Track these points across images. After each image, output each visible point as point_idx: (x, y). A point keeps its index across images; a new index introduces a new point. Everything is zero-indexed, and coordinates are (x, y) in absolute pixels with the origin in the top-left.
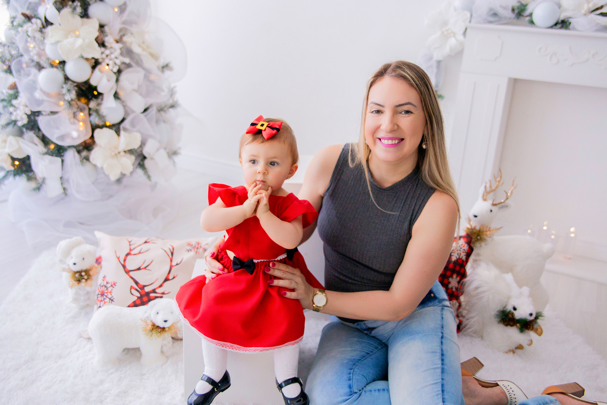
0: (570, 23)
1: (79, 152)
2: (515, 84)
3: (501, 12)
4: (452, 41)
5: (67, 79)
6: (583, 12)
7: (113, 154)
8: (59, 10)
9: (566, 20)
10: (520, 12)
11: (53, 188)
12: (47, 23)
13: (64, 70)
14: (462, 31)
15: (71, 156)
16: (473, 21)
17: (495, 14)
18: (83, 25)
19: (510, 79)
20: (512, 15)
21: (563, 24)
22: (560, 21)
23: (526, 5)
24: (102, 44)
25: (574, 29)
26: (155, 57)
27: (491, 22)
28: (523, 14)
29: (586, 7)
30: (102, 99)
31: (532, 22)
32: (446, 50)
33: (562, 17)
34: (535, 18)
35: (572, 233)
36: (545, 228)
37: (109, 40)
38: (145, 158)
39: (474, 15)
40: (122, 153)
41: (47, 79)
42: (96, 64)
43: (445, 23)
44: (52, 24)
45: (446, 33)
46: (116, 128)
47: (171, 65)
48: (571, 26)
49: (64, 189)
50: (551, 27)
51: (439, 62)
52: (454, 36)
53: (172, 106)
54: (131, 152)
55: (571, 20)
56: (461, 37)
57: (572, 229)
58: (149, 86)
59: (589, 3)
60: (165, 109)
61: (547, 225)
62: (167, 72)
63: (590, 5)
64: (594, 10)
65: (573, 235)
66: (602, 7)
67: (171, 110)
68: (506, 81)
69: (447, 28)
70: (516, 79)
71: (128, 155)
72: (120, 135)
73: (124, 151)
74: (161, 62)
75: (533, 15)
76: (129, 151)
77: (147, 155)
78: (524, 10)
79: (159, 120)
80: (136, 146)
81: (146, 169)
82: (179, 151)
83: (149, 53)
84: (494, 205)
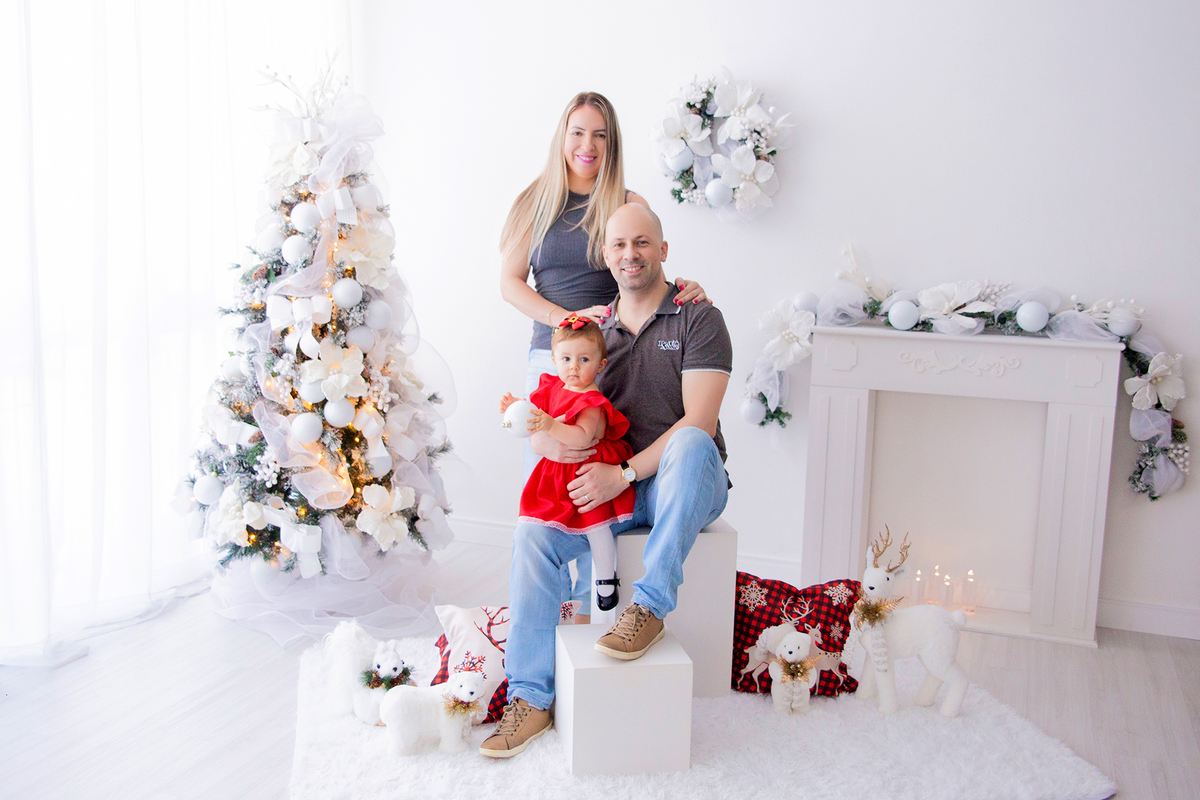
0: (932, 325)
1: (339, 516)
2: (876, 396)
3: (850, 311)
4: (796, 347)
5: (325, 423)
6: (945, 311)
7: (385, 516)
8: (319, 341)
9: (927, 321)
10: (873, 310)
11: (309, 567)
12: (302, 357)
13: (322, 414)
14: (807, 336)
15: (331, 522)
16: (818, 323)
17: (844, 315)
18: (344, 357)
19: (870, 391)
20: (864, 315)
21: (924, 326)
22: (920, 323)
23: (880, 303)
24: (367, 379)
25: (937, 331)
26: (420, 386)
27: (841, 324)
28: (876, 313)
29: (947, 306)
30: (366, 449)
31: (888, 324)
32: (790, 358)
33: (922, 319)
34: (892, 318)
35: (971, 577)
36: (937, 574)
37: (375, 373)
38: (417, 518)
39: (819, 316)
40: (395, 515)
41: (301, 427)
42: (360, 403)
43: (786, 326)
44: (309, 359)
45: (786, 337)
46: (386, 482)
47: (439, 396)
48: (933, 329)
49: (323, 566)
50: (911, 329)
51: (780, 373)
52: (798, 341)
53: (444, 450)
54: (403, 513)
55: (932, 322)
56: (807, 343)
57: (971, 573)
58: (417, 426)
59: (950, 302)
60: (435, 453)
61: (939, 570)
62: (435, 406)
63: (952, 304)
64: (957, 309)
65: (971, 580)
66: (964, 305)
67: (442, 454)
68: (867, 392)
69: (788, 331)
70: (877, 391)
71: (401, 517)
72: (392, 491)
73: (397, 512)
74: (427, 392)
75: (890, 315)
76: (402, 511)
77: (419, 516)
78: (876, 310)
79: (430, 468)
80: (410, 505)
81: (419, 533)
82: (450, 507)
83: (413, 382)
84: (890, 571)
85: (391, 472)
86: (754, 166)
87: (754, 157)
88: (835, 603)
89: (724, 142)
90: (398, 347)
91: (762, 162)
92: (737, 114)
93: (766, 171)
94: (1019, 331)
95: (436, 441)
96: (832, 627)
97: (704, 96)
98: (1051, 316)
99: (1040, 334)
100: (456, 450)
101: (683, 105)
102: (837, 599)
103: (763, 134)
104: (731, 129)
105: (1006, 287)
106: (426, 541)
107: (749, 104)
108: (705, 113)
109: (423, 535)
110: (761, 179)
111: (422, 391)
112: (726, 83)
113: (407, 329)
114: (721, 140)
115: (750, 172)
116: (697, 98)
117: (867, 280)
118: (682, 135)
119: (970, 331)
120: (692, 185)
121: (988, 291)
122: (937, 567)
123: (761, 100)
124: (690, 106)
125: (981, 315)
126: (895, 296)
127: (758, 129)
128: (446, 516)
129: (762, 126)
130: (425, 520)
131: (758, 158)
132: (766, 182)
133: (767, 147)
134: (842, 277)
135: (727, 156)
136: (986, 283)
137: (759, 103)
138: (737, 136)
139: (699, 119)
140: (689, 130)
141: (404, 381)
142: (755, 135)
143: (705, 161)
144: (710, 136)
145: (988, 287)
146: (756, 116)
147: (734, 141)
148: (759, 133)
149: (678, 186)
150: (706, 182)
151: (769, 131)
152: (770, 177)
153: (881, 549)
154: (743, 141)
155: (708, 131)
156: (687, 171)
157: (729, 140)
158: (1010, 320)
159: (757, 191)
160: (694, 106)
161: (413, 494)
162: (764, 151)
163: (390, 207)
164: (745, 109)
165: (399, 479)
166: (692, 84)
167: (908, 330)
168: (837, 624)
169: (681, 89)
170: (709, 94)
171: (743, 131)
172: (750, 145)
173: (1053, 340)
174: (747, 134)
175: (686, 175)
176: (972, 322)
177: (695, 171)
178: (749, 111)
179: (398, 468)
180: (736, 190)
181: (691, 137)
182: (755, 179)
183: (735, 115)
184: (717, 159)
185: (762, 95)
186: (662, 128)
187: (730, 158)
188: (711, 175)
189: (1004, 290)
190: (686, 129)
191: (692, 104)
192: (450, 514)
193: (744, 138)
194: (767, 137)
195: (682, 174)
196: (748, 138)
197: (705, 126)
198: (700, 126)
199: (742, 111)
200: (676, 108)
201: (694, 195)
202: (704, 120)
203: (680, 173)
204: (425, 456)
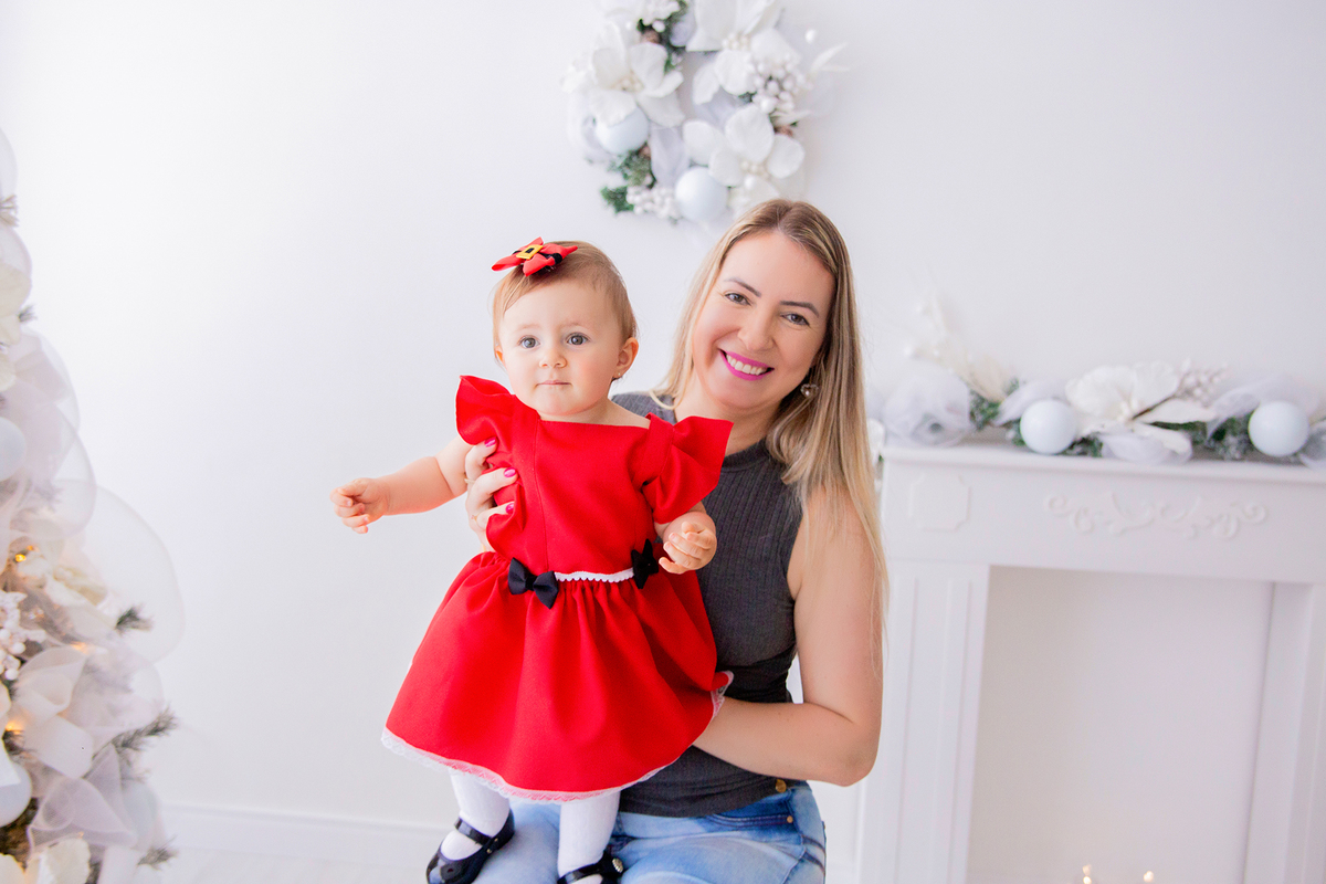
0: (1101, 445)
3: (945, 418)
6: (1121, 419)
9: (1092, 437)
10: (986, 418)
16: (891, 441)
17: (936, 427)
19: (992, 568)
21: (1087, 446)
22: (1080, 440)
23: (997, 403)
25: (1111, 455)
26: (94, 595)
27: (930, 444)
28: (992, 421)
29: (1127, 411)
31: (1019, 443)
33: (1086, 432)
34: (1027, 432)
39: (890, 428)
47: (143, 615)
48: (1104, 450)
50: (1064, 453)
53: (156, 730)
55: (1102, 439)
57: (1148, 876)
58: (94, 686)
59: (1127, 400)
60: (138, 741)
61: (1090, 874)
62: (133, 636)
64: (1140, 416)
66: (1147, 411)
67: (153, 739)
68: (987, 571)
70: (1006, 569)
74: (112, 610)
75: (1021, 426)
78: (994, 415)
79: (124, 778)
82: (172, 846)
83: (83, 591)
85: (33, 805)
86: (767, 145)
87: (769, 128)
89: (709, 97)
90: (44, 513)
91: (782, 137)
92: (734, 45)
93: (790, 155)
94: (1249, 451)
95: (138, 712)
97: (673, 8)
98: (1311, 426)
99: (1292, 459)
101: (631, 25)
103: (787, 85)
104: (732, 69)
105: (1217, 374)
107: (758, 29)
108: (671, 43)
110: (781, 170)
111: (100, 606)
113: (66, 471)
114: (703, 92)
115: (760, 158)
116: (657, 12)
118: (626, 83)
119: (1174, 455)
120: (648, 180)
121: (1190, 380)
123: (778, 21)
124: (644, 28)
125: (1189, 426)
126: (1024, 394)
127: (779, 74)
129: (789, 68)
131: (776, 130)
132: (789, 176)
133: (795, 110)
134: (918, 355)
135: (715, 125)
136: (1186, 366)
137: (778, 25)
138: (737, 87)
139: (660, 52)
140: (641, 73)
141: (59, 594)
142: (773, 86)
143: (671, 133)
144: (680, 87)
145: (1187, 374)
146: (770, 49)
147: (731, 96)
149: (616, 181)
150: (675, 176)
151: (800, 78)
152: (795, 167)
154: (749, 97)
155: (676, 78)
156: (638, 152)
157: (719, 95)
158: (1235, 434)
160: (650, 27)
161: (84, 856)
162: (785, 120)
163: (19, 202)
164: (750, 36)
165: (51, 817)
167: (1057, 454)
170: (682, 4)
171: (751, 76)
172: (764, 103)
174: (759, 82)
175: (638, 160)
176: (1174, 439)
177: (654, 152)
178: (757, 42)
179: (50, 796)
180: (733, 191)
181: (643, 87)
182: (766, 170)
183: (730, 48)
184: (698, 134)
185: (783, 10)
186: (591, 67)
187: (723, 130)
188: (685, 163)
189: (1216, 380)
190: (632, 72)
191: (646, 23)
192: (172, 861)
193: (752, 91)
194: (796, 91)
195: (630, 158)
196: (761, 91)
197: (673, 67)
198: (662, 68)
199: (744, 40)
200: (617, 29)
201: (658, 199)
202: (670, 55)
203: (626, 156)
204: (113, 750)
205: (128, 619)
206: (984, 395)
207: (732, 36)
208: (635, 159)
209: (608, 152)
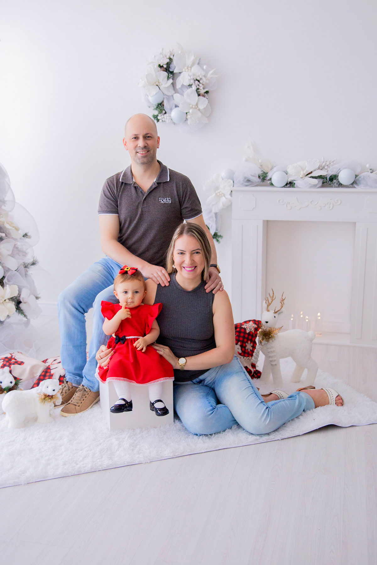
0: (295, 183)
2: (267, 224)
3: (251, 178)
4: (223, 199)
6: (301, 176)
7: (2, 301)
9: (292, 182)
10: (264, 178)
14: (229, 193)
16: (235, 185)
17: (249, 181)
19: (264, 221)
20: (260, 180)
21: (290, 184)
22: (289, 183)
23: (267, 173)
25: (297, 187)
26: (17, 229)
27: (247, 186)
28: (265, 179)
29: (302, 173)
31: (272, 184)
32: (221, 205)
33: (289, 181)
34: (273, 181)
35: (319, 316)
36: (302, 316)
38: (20, 302)
39: (235, 182)
40: (7, 301)
43: (217, 188)
45: (218, 194)
47: (29, 234)
48: (295, 186)
50: (284, 187)
51: (216, 214)
52: (224, 196)
53: (33, 264)
54: (12, 299)
55: (295, 182)
56: (229, 197)
57: (319, 314)
58: (16, 251)
59: (303, 170)
60: (29, 266)
61: (303, 314)
62: (27, 240)
63: (304, 172)
64: (307, 175)
65: (319, 318)
66: (311, 172)
67: (32, 266)
68: (262, 222)
69: (219, 191)
70: (267, 221)
71: (11, 302)
72: (5, 288)
73: (8, 299)
74: (22, 233)
75: (272, 179)
76: (11, 298)
77: (22, 300)
78: (266, 176)
79: (26, 274)
80: (16, 294)
81: (22, 310)
82: (39, 296)
83: (14, 227)
84: (275, 313)
85: (4, 277)
86: (197, 100)
87: (197, 95)
88: (248, 331)
89: (180, 86)
90: (3, 207)
91: (201, 97)
92: (186, 70)
93: (203, 102)
94: (340, 185)
95: (29, 260)
96: (247, 344)
97: (168, 61)
98: (356, 176)
99: (351, 186)
100: (41, 264)
101: (156, 66)
102: (249, 329)
103: (201, 82)
104: (184, 79)
105: (333, 162)
106: (26, 314)
107: (193, 65)
108: (169, 71)
109: (24, 311)
110: (201, 107)
111: (19, 232)
112: (180, 52)
113: (8, 197)
114: (178, 86)
115: (195, 104)
116: (164, 62)
117: (260, 161)
118: (157, 83)
119: (314, 186)
120: (164, 112)
121: (324, 164)
122: (301, 313)
123: (199, 62)
124: (161, 67)
125: (320, 177)
126: (275, 169)
127: (198, 79)
128: (37, 300)
129: (201, 77)
130: (25, 303)
131: (199, 95)
132: (204, 108)
133: (204, 89)
134: (247, 160)
135: (182, 94)
136: (322, 160)
137: (198, 64)
138: (187, 83)
139: (165, 74)
140: (161, 80)
141: (8, 226)
142: (197, 82)
143: (170, 98)
144: (172, 84)
145: (323, 162)
146: (197, 71)
147: (186, 86)
148: (199, 81)
149: (156, 113)
150: (171, 109)
151: (204, 79)
152: (205, 106)
153: (270, 302)
154: (190, 86)
155: (171, 81)
156: (161, 104)
157: (183, 86)
158: (335, 179)
159: (199, 114)
160: (163, 66)
161: (17, 289)
162: (202, 91)
164: (191, 67)
165: (9, 281)
166: (161, 54)
167: (282, 187)
168: (249, 342)
169: (155, 57)
170: (170, 59)
171: (190, 80)
172: (194, 87)
173: (358, 189)
174: (192, 81)
176: (315, 181)
177: (165, 103)
178: (193, 69)
179: (8, 275)
180: (188, 114)
181: (162, 84)
182: (198, 107)
183: (185, 71)
184: (177, 96)
185: (200, 59)
186: (146, 79)
187: (184, 96)
188: (174, 106)
189: (332, 163)
190: (159, 80)
191: (161, 65)
192: (39, 299)
193: (191, 84)
194: (204, 83)
195: (158, 106)
196: (193, 84)
197: (169, 78)
198: (167, 78)
199: (189, 69)
200: (153, 68)
201: (165, 117)
202: (169, 74)
203: (157, 105)
204: (23, 267)
205: (25, 235)
206: (265, 171)
207: (186, 68)
208: (159, 106)
209: (153, 104)
